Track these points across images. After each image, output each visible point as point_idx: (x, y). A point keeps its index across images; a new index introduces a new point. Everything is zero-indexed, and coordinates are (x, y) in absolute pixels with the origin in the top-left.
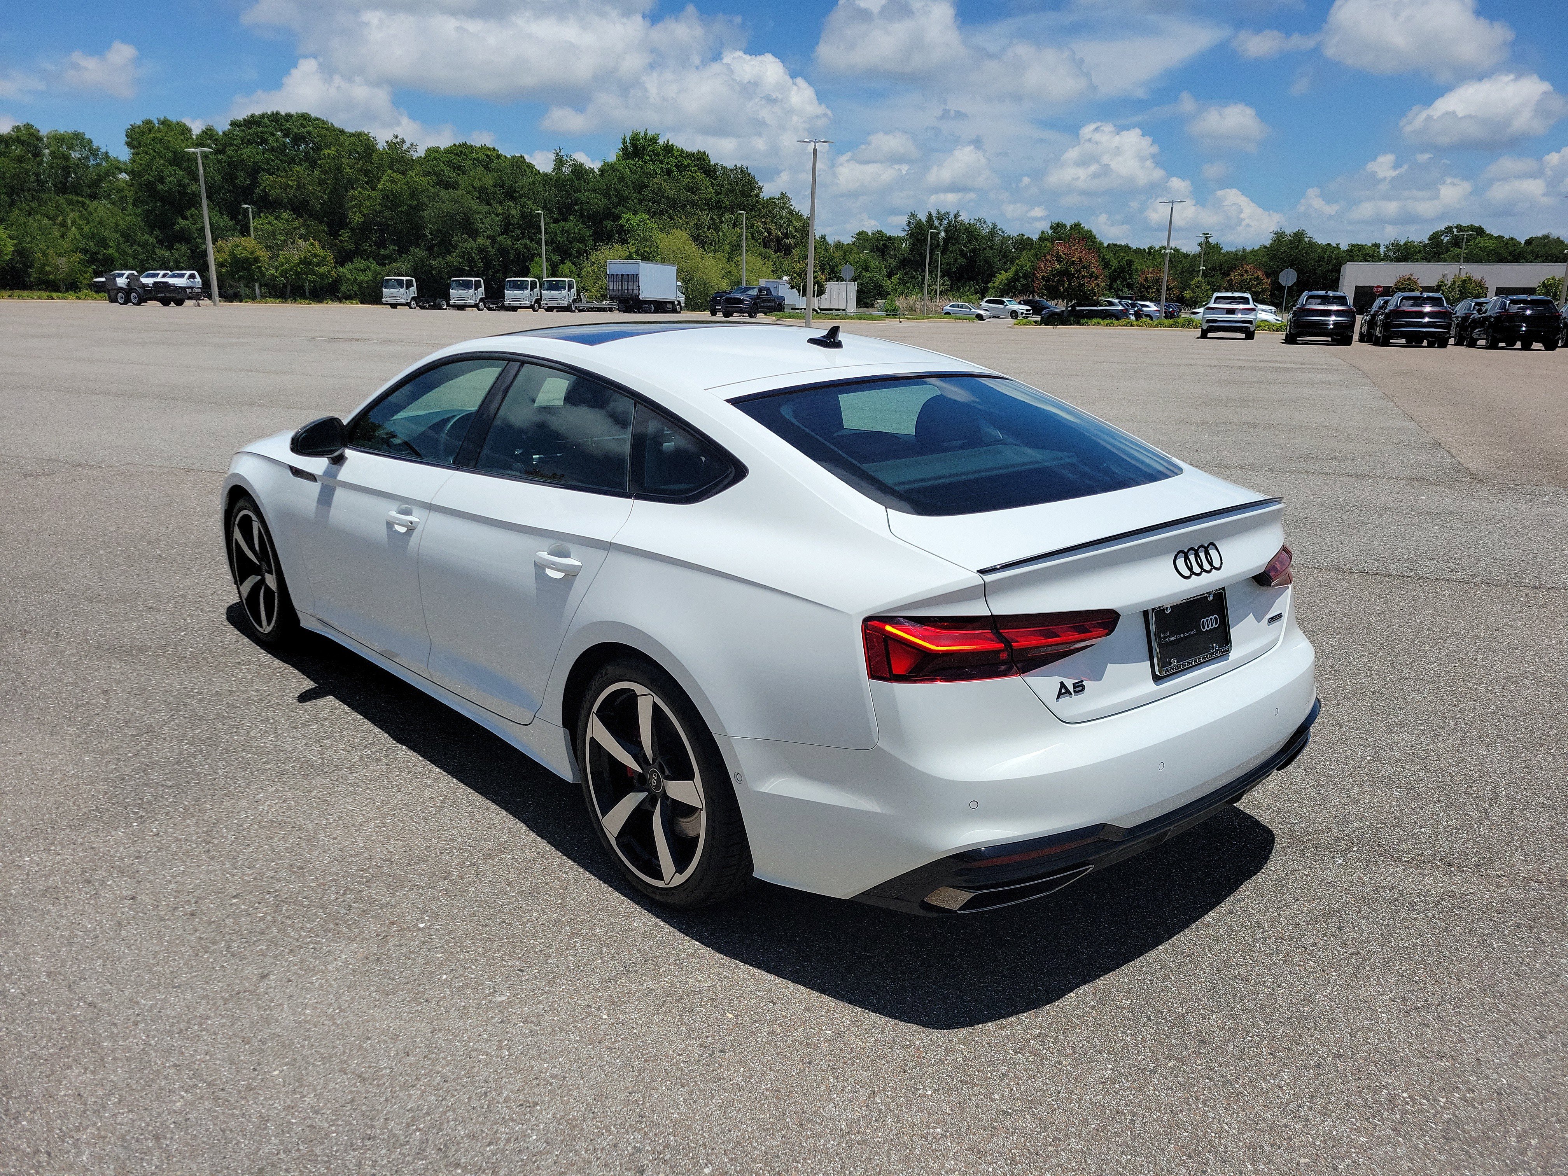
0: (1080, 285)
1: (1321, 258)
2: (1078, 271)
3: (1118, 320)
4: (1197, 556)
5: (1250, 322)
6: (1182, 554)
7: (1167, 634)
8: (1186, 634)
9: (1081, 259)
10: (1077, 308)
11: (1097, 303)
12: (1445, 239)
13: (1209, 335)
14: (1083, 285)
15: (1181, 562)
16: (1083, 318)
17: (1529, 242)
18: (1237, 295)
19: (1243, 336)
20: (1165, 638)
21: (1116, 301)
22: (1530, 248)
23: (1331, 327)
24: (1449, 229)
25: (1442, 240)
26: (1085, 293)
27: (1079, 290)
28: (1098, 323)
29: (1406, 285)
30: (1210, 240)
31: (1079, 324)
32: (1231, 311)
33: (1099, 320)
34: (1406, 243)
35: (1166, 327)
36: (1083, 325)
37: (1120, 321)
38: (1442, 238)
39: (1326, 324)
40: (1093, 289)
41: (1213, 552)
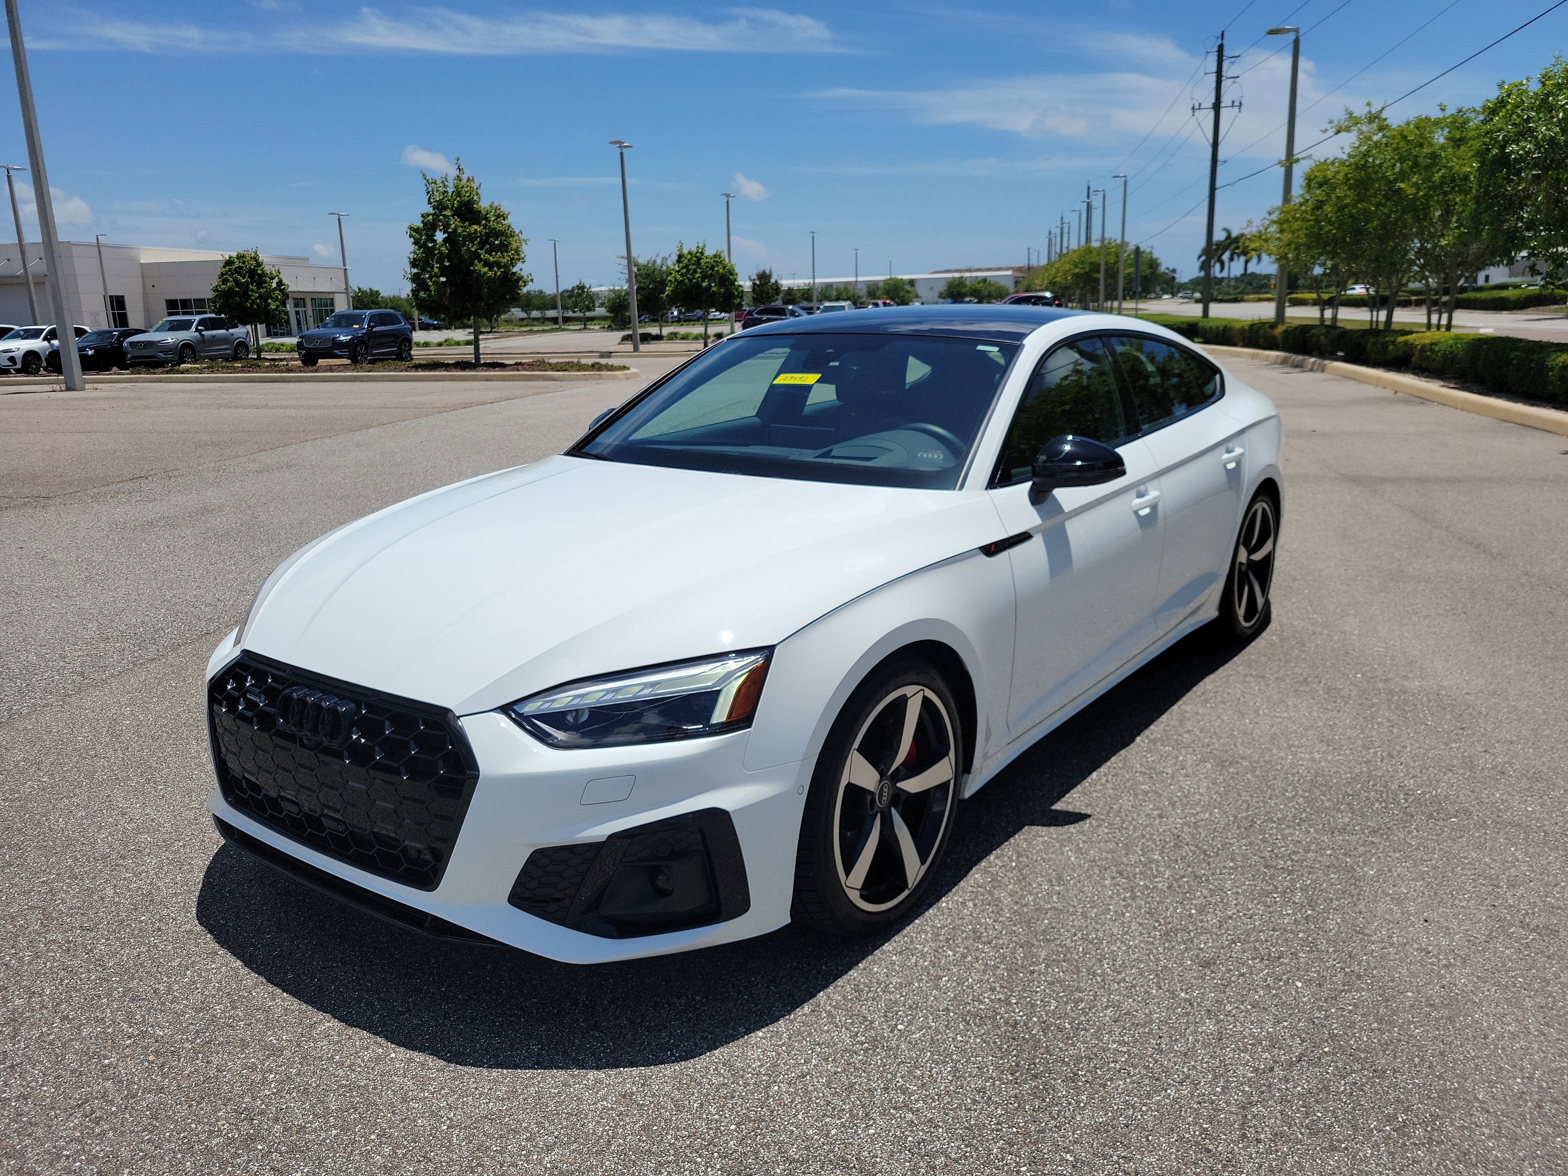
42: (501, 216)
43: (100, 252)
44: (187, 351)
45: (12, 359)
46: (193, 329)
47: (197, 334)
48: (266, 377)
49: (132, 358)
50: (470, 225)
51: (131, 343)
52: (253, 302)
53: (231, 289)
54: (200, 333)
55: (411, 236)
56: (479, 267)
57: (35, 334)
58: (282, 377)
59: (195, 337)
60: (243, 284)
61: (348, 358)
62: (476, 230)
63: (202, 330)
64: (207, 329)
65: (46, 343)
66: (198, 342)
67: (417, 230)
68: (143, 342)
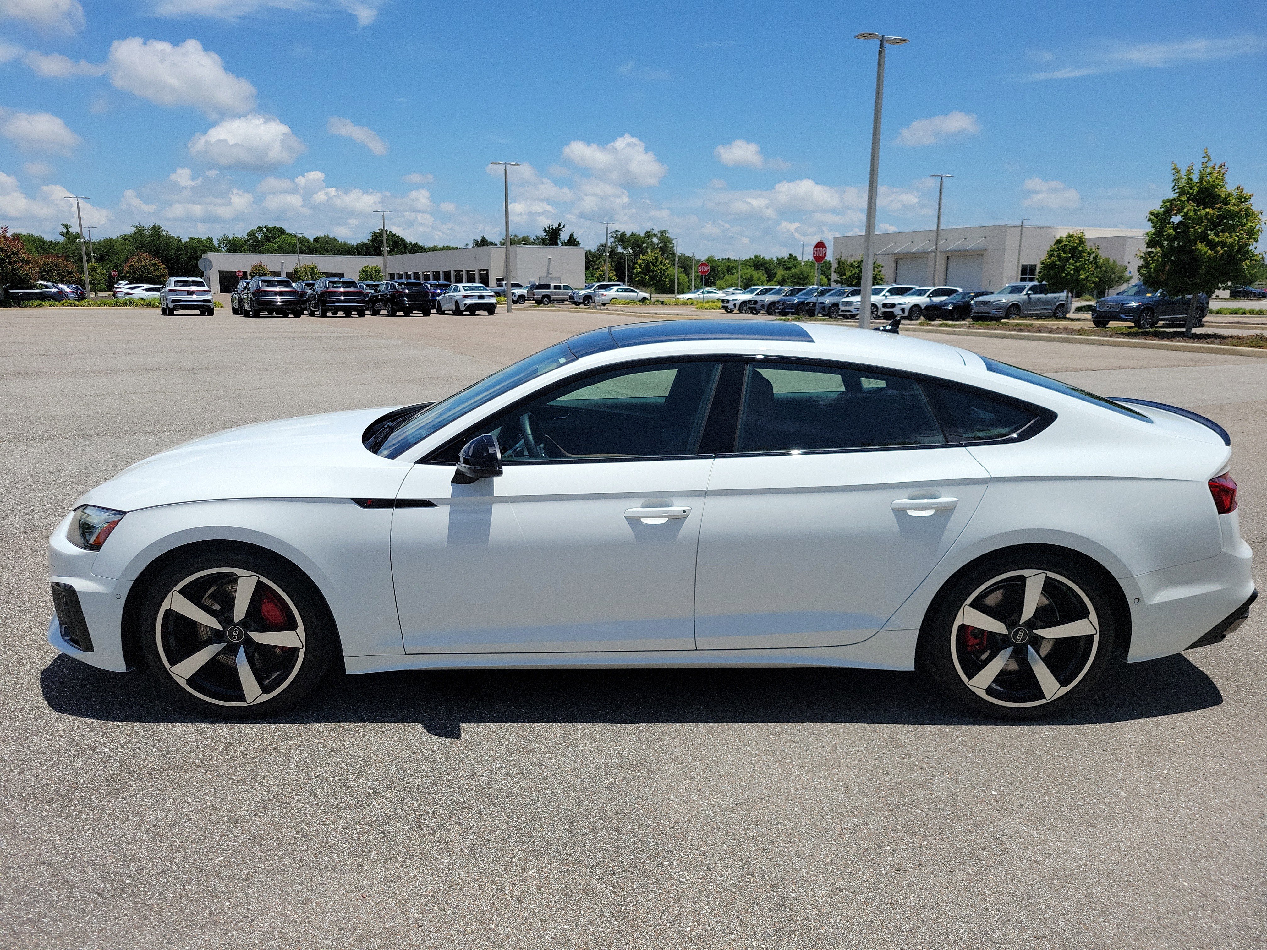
0: (14, 270)
1: (179, 248)
2: (8, 257)
3: (59, 301)
5: (209, 301)
9: (8, 246)
10: (11, 291)
11: (33, 286)
12: (259, 236)
13: (175, 312)
14: (17, 269)
16: (24, 300)
17: (316, 240)
18: (191, 279)
19: (198, 312)
21: (50, 284)
22: (318, 245)
23: (279, 304)
24: (260, 229)
25: (257, 237)
26: (20, 277)
27: (14, 274)
28: (41, 304)
29: (258, 272)
30: (70, 229)
31: (20, 305)
32: (190, 293)
33: (39, 302)
34: (233, 238)
35: (109, 306)
36: (25, 306)
37: (62, 302)
38: (257, 234)
39: (274, 302)
40: (27, 274)
42: (1243, 199)
43: (1022, 231)
44: (1014, 310)
45: (903, 310)
46: (1025, 293)
47: (1026, 296)
48: (999, 334)
49: (975, 313)
50: (1204, 209)
51: (976, 302)
52: (1068, 273)
53: (1054, 262)
54: (1028, 296)
55: (1149, 220)
56: (1201, 247)
57: (920, 293)
58: (1010, 335)
59: (1024, 300)
60: (1063, 258)
61: (1131, 322)
62: (1207, 213)
63: (1030, 294)
64: (1035, 293)
65: (928, 299)
66: (1025, 303)
67: (1156, 215)
68: (984, 302)
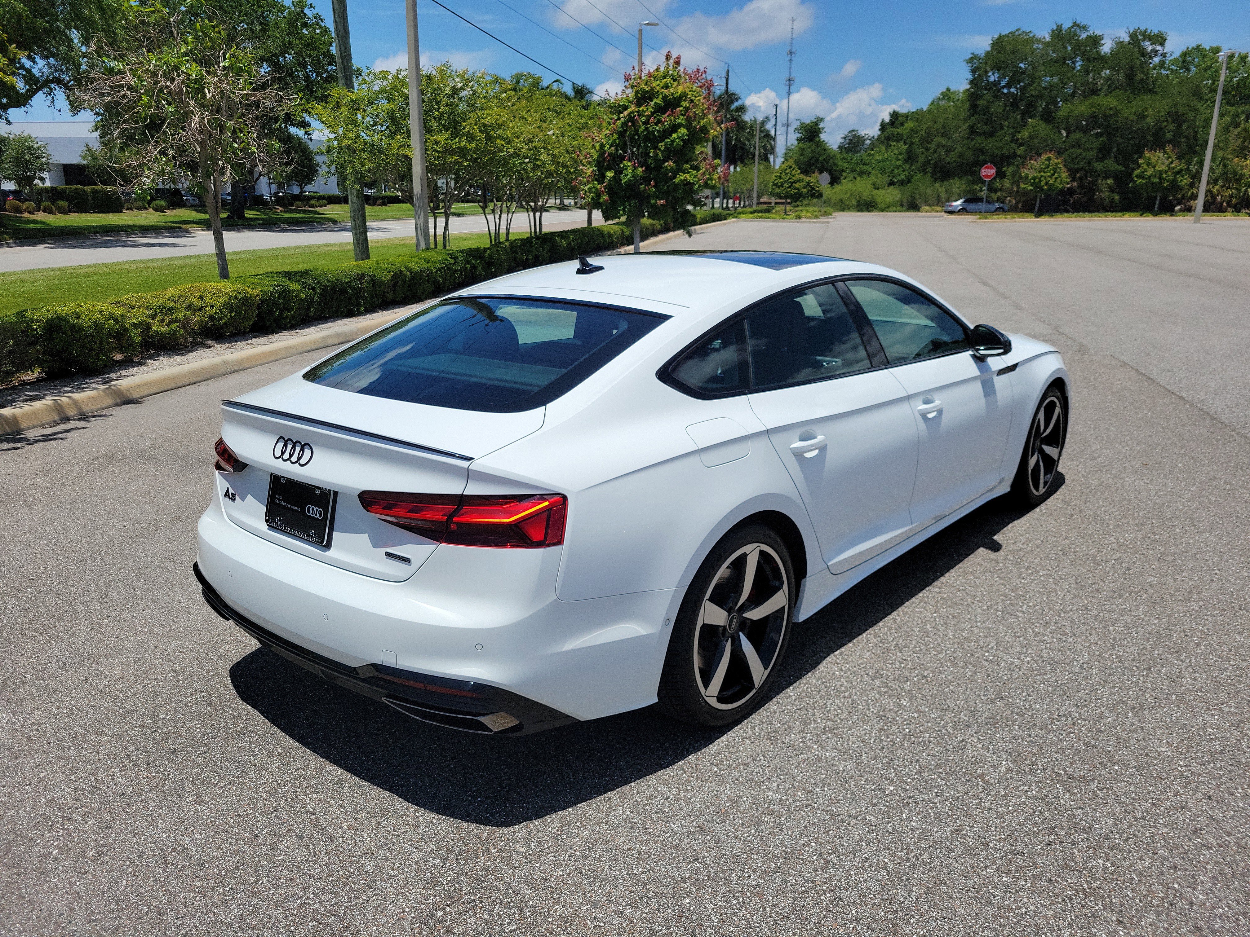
4: (294, 447)
6: (282, 439)
7: (281, 497)
8: (293, 507)
15: (281, 445)
20: (279, 499)
41: (307, 452)
